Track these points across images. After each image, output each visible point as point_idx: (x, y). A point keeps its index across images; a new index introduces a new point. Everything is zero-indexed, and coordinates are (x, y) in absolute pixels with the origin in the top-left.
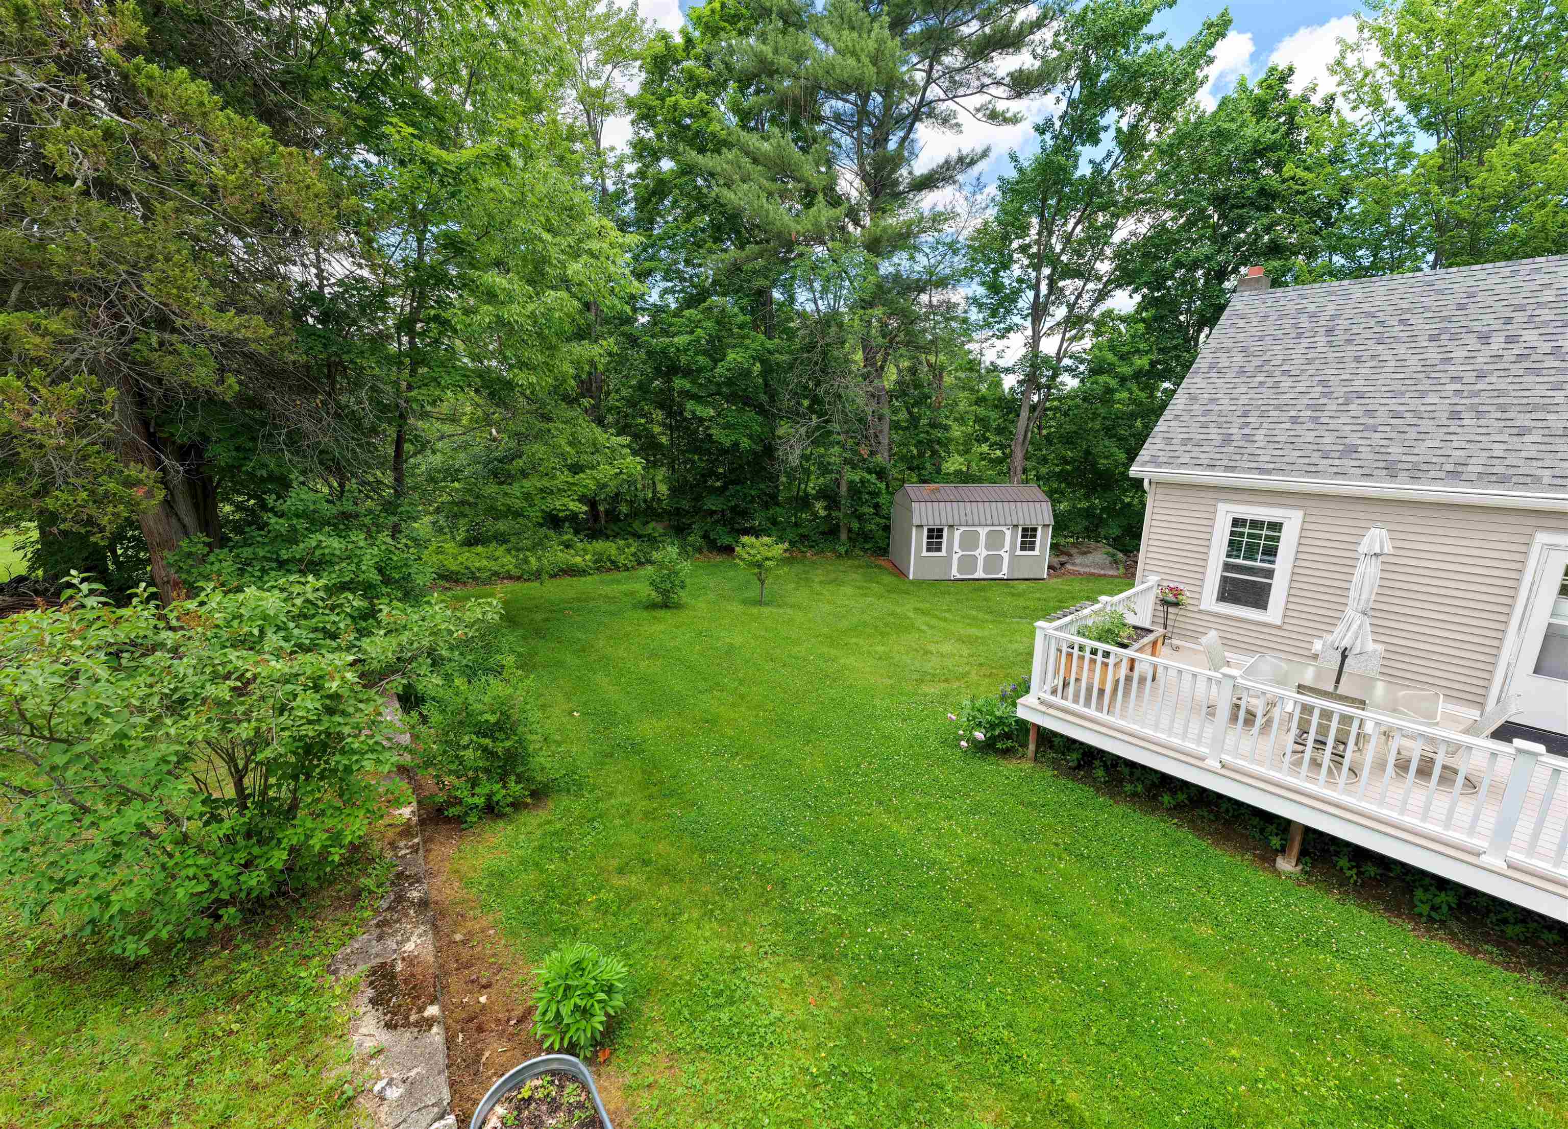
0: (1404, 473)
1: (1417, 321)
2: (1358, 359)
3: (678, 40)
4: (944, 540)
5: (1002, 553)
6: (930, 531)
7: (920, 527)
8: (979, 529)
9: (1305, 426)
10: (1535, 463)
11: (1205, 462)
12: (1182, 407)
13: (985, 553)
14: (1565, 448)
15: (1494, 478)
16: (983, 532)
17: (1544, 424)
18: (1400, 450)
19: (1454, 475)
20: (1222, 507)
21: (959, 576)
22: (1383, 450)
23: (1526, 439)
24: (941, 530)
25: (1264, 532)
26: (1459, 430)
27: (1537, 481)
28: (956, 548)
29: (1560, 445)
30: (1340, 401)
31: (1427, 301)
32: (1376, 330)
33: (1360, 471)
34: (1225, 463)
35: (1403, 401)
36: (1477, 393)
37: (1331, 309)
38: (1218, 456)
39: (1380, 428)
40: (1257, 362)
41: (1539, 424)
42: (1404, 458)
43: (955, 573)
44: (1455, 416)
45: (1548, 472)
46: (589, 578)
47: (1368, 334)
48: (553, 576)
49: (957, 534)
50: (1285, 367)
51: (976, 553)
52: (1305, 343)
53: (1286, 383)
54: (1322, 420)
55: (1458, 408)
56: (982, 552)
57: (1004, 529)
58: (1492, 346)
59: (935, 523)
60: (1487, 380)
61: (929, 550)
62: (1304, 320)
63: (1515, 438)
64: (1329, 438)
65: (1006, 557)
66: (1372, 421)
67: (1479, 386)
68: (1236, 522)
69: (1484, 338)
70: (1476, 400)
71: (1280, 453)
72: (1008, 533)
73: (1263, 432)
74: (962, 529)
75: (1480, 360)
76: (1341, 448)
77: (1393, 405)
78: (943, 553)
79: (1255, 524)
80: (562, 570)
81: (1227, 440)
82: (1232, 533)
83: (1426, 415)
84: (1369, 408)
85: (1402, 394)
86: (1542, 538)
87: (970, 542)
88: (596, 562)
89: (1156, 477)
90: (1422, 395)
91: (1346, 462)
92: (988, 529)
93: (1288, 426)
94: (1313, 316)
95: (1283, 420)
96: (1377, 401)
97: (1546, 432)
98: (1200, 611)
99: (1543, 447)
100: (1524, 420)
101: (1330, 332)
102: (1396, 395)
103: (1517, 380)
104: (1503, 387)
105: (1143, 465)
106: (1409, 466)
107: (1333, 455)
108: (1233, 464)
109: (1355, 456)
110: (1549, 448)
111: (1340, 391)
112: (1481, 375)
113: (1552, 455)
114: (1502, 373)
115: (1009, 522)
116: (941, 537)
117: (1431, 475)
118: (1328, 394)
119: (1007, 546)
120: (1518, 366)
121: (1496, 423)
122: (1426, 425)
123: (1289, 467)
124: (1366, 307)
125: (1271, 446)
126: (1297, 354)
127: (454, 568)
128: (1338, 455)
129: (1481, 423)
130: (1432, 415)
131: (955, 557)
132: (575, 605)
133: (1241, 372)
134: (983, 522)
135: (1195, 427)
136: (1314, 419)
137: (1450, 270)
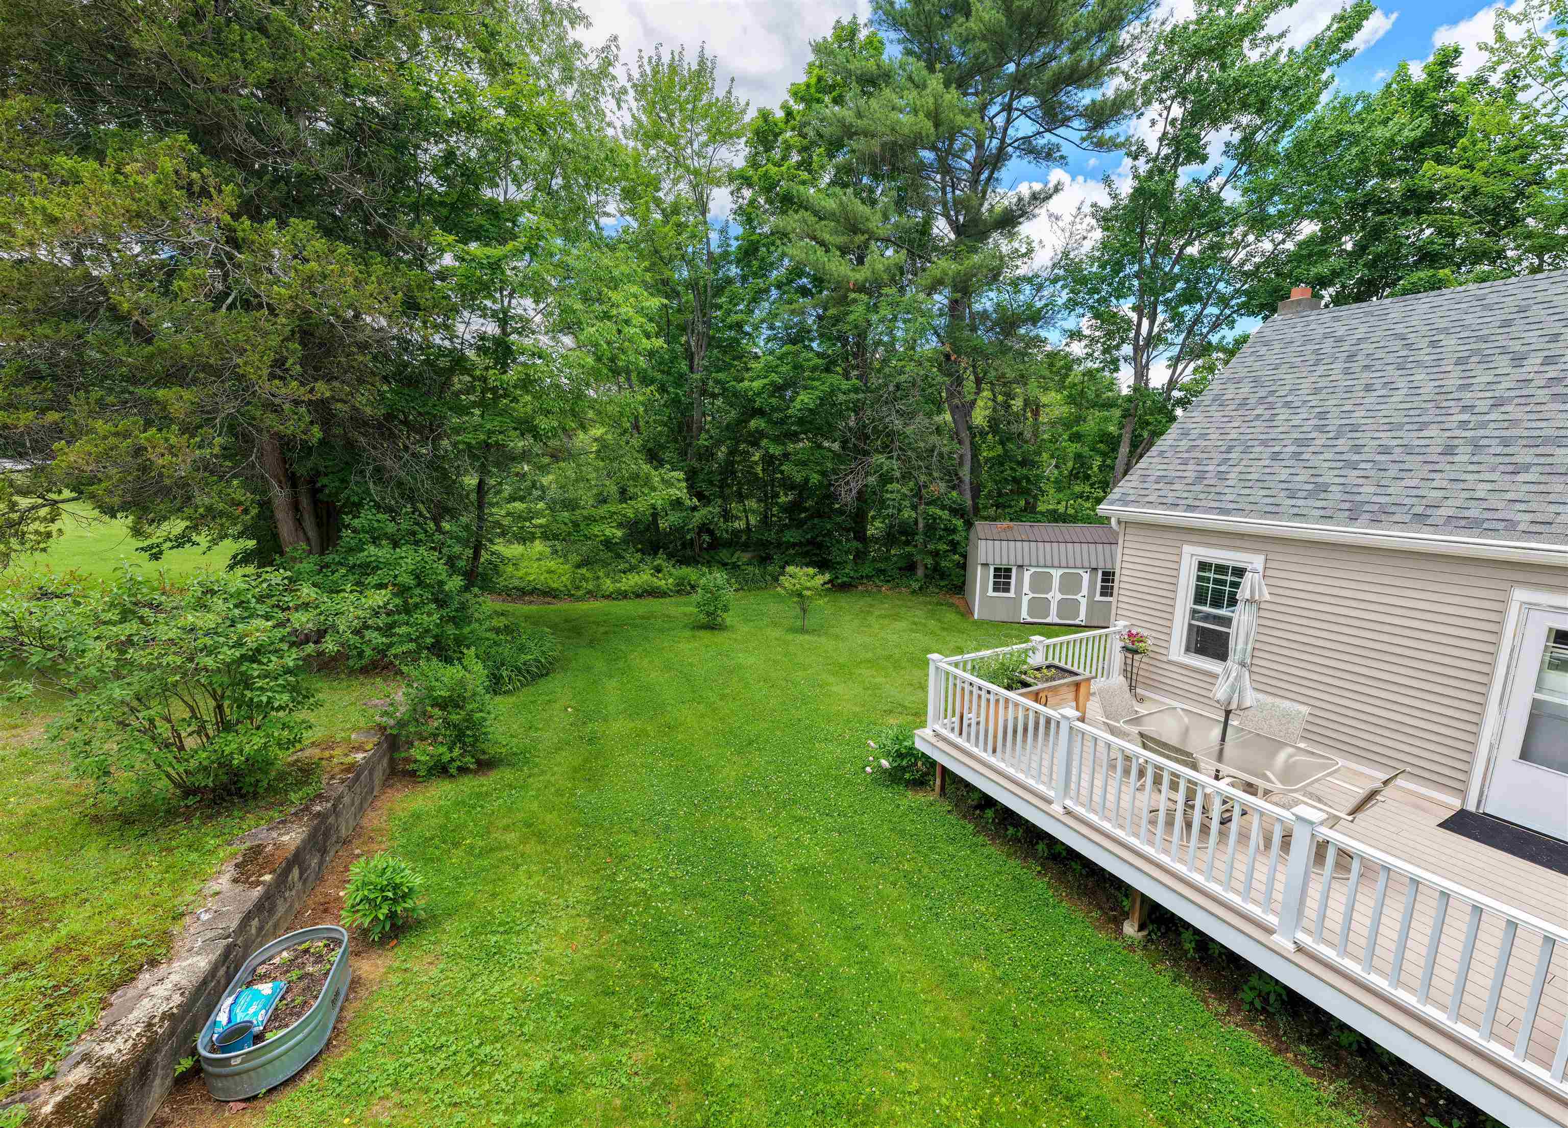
0: (1367, 516)
1: (1450, 342)
2: (1368, 388)
3: (780, 114)
4: (1013, 581)
5: (1078, 597)
6: (996, 570)
7: (985, 565)
8: (1052, 571)
9: (1283, 463)
10: (1519, 506)
11: (1170, 501)
12: (1170, 442)
13: (1059, 596)
14: (1559, 488)
15: (1463, 523)
16: (1056, 574)
17: (1549, 460)
18: (1372, 489)
19: (1421, 519)
20: (1187, 549)
21: (1029, 620)
22: (1355, 490)
23: (1521, 478)
24: (1009, 570)
25: (1229, 578)
26: (1448, 467)
27: (1510, 526)
28: (1026, 588)
29: (1557, 486)
30: (1331, 435)
31: (1470, 319)
32: (1400, 354)
33: (1322, 513)
34: (1189, 502)
35: (1399, 434)
36: (1483, 425)
37: (1360, 332)
38: (1185, 495)
39: (1363, 465)
40: (1262, 393)
41: (1542, 460)
42: (1375, 499)
43: (1024, 615)
44: (1449, 451)
45: (1528, 517)
46: (667, 600)
47: (1391, 358)
48: (638, 596)
49: (1027, 575)
50: (1289, 399)
51: (1049, 596)
52: (1321, 369)
53: (1283, 414)
54: (1304, 457)
55: (1456, 442)
56: (1055, 596)
57: (1081, 572)
58: (1524, 370)
59: (1004, 563)
60: (1503, 409)
61: (995, 590)
62: (1328, 347)
63: (1507, 477)
64: (1304, 476)
65: (1084, 602)
66: (1356, 457)
67: (1492, 417)
68: (1203, 566)
69: (1518, 360)
70: (1481, 433)
71: (1247, 491)
72: (1086, 577)
73: (1237, 469)
74: (1033, 570)
75: (1504, 385)
76: (1310, 487)
77: (1386, 438)
78: (1012, 594)
79: (1221, 569)
80: (646, 591)
81: (1201, 477)
82: (1199, 578)
83: (1417, 450)
84: (1357, 442)
85: (1400, 427)
86: (1520, 595)
87: (1041, 583)
88: (678, 585)
89: (1125, 517)
90: (1423, 426)
91: (1310, 502)
92: (1060, 572)
93: (1267, 463)
94: (1340, 340)
95: (1264, 456)
96: (1369, 435)
97: (1548, 469)
98: (1170, 662)
99: (1534, 488)
100: (1525, 456)
101: (1351, 357)
102: (1393, 427)
103: (1539, 408)
104: (1519, 416)
105: (1111, 504)
106: (1376, 507)
107: (1300, 494)
108: (1197, 503)
109: (1322, 495)
110: (1542, 488)
111: (1334, 422)
112: (1498, 404)
113: (1541, 498)
114: (1523, 400)
115: (1086, 564)
116: (1009, 577)
117: (1396, 518)
118: (1321, 429)
119: (1085, 591)
120: (1546, 391)
121: (1493, 459)
122: (1412, 462)
123: (1251, 507)
124: (1400, 329)
125: (1242, 484)
126: (1306, 385)
127: (555, 586)
128: (1305, 494)
129: (1475, 459)
130: (1424, 450)
131: (1025, 601)
132: (638, 621)
133: (1243, 403)
134: (1056, 563)
135: (1175, 464)
136: (1296, 456)
137: (1509, 281)
